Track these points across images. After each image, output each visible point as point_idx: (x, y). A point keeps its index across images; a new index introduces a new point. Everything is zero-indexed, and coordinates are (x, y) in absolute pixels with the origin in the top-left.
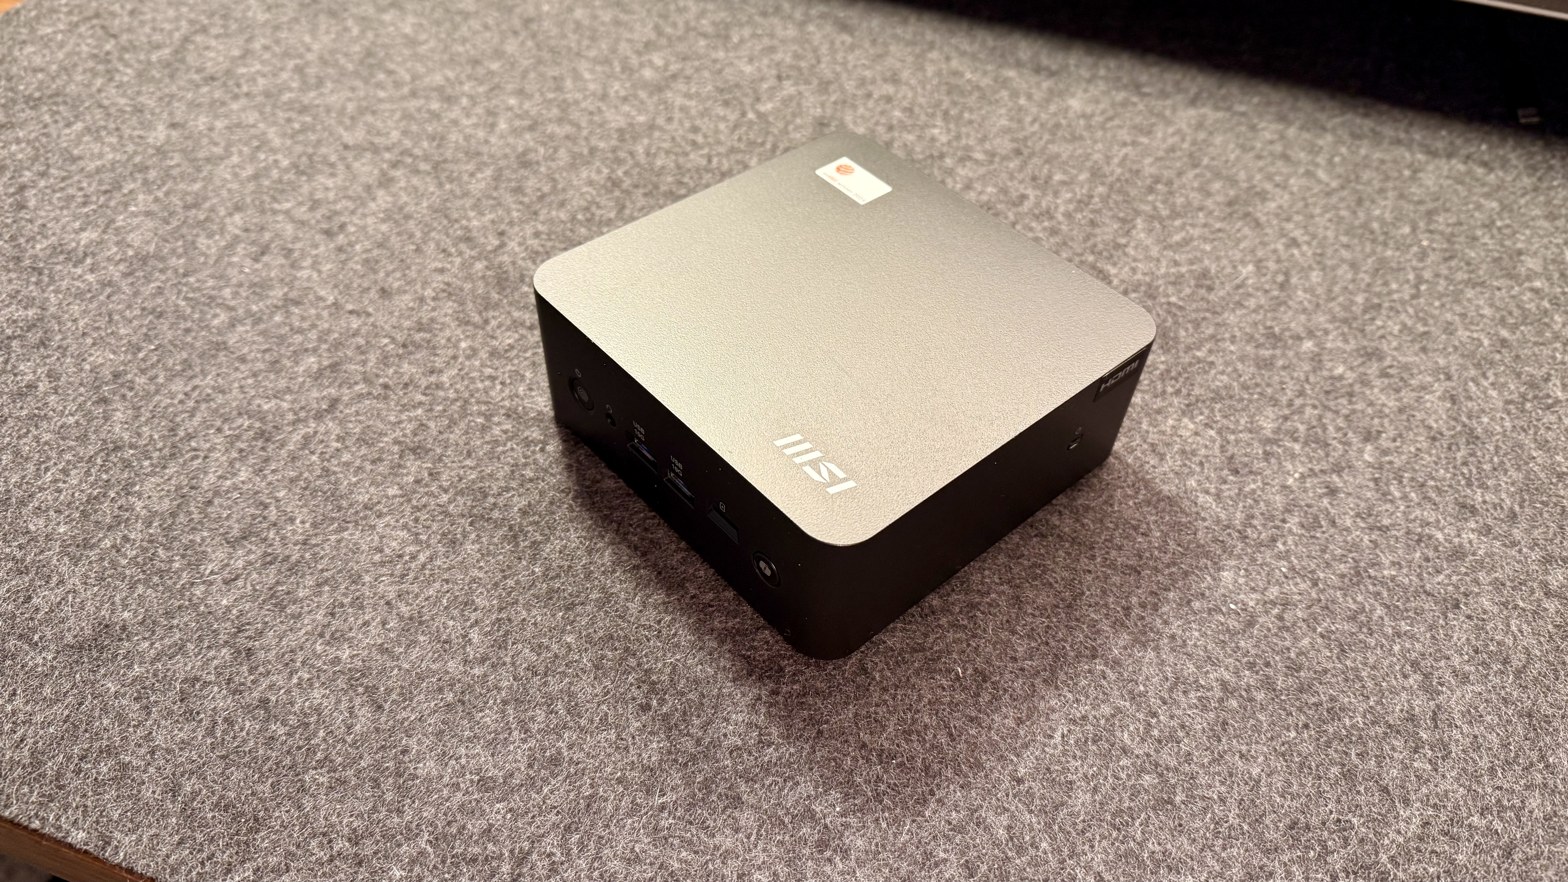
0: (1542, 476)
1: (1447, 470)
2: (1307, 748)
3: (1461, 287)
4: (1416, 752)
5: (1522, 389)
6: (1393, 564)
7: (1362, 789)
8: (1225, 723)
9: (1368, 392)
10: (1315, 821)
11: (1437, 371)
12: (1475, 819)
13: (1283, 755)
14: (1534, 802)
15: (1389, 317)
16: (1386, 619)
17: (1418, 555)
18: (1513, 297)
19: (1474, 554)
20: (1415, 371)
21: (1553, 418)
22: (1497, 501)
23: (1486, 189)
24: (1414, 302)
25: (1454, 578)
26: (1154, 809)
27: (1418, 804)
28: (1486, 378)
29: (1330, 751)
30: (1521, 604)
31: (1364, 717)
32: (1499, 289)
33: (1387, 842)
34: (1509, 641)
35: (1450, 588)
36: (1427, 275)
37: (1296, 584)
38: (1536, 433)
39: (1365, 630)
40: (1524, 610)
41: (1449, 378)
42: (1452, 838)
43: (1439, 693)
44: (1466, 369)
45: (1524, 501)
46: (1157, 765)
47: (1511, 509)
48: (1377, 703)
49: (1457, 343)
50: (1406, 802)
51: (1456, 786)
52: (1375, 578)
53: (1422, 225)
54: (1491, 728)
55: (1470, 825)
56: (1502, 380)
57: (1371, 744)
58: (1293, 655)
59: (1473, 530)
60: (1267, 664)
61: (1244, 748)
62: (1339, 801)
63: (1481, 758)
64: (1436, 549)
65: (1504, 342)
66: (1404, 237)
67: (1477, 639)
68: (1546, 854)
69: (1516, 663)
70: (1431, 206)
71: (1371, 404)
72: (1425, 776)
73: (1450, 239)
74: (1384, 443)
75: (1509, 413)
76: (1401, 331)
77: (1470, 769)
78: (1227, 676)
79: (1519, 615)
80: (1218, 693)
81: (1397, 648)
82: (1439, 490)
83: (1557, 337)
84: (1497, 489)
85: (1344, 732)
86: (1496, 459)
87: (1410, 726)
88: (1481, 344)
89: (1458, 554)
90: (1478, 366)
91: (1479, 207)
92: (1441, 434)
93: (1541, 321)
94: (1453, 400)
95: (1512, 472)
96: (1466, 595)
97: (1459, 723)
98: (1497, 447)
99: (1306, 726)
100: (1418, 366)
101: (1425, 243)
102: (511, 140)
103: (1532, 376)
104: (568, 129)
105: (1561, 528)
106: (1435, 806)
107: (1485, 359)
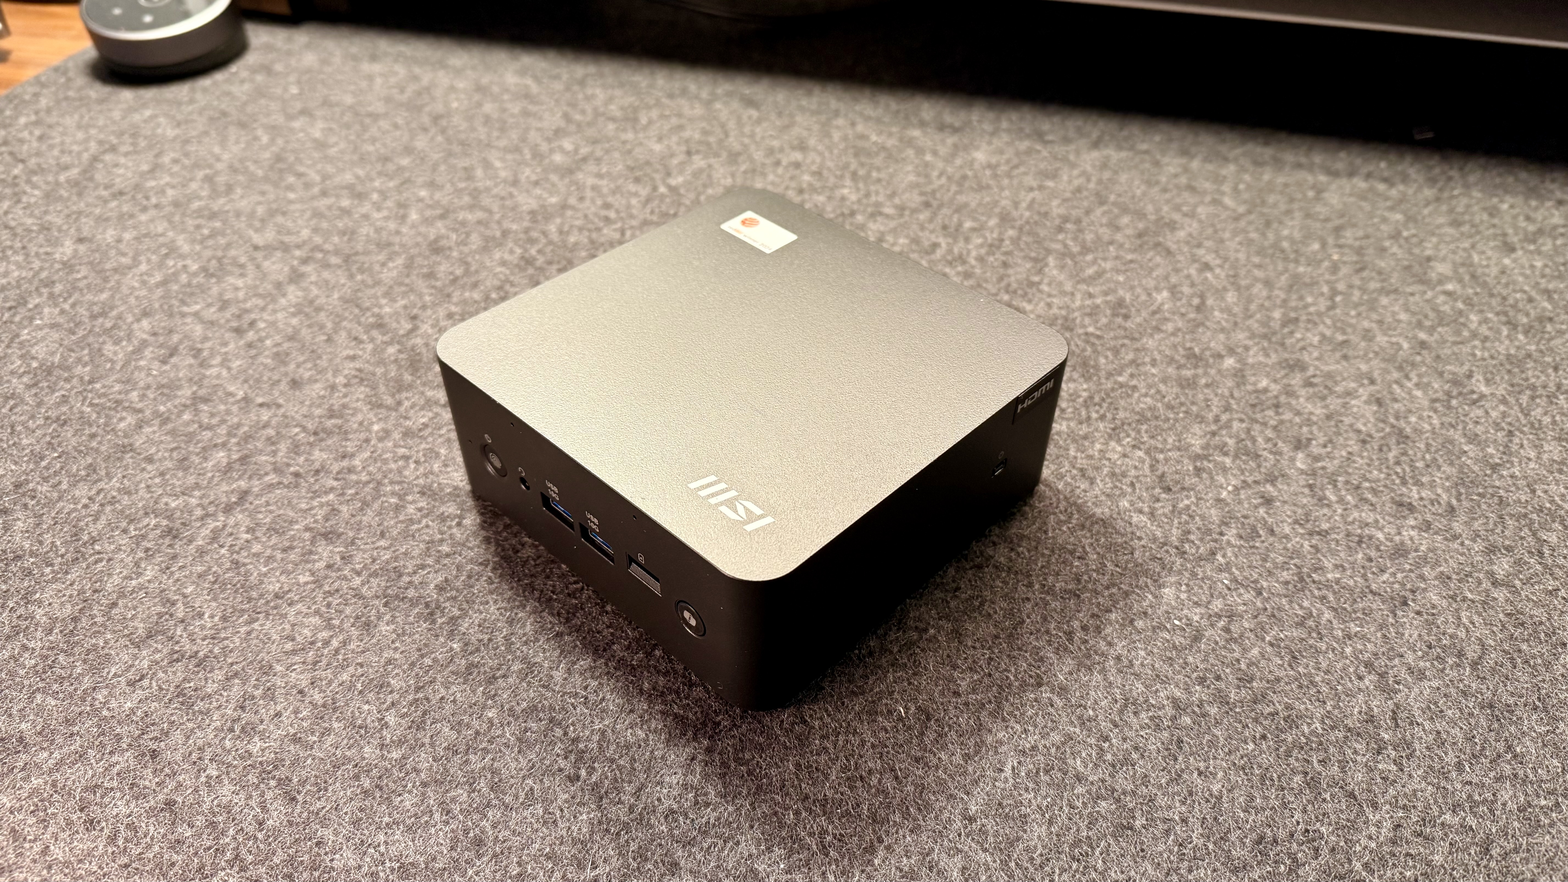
0: (1476, 468)
1: (1380, 471)
2: (1266, 759)
3: (1375, 295)
4: (1379, 753)
5: (1447, 387)
6: (1336, 566)
7: (1327, 796)
8: (1180, 741)
9: (1294, 402)
10: (1282, 834)
11: (1359, 377)
12: (1448, 817)
13: (1243, 769)
14: (1505, 795)
15: (1307, 330)
16: (1335, 622)
17: (1360, 556)
18: (1427, 301)
19: (1416, 551)
20: (1339, 378)
21: (1480, 412)
22: (1433, 497)
23: (1389, 203)
24: (1331, 313)
25: (1399, 576)
26: (1114, 836)
27: (1387, 807)
28: (1409, 379)
29: (1292, 760)
30: (1470, 596)
31: (1323, 722)
32: (1412, 294)
33: (1358, 848)
34: (1462, 634)
35: (1396, 586)
36: (1341, 286)
37: (1240, 595)
38: (1464, 428)
39: (1314, 635)
40: (1473, 601)
41: (1372, 382)
42: (1426, 838)
43: (1396, 692)
44: (1389, 372)
45: (1460, 494)
46: (1114, 790)
47: (1449, 504)
48: (1334, 707)
49: (1377, 349)
50: (1375, 806)
51: (1424, 784)
52: (1320, 582)
53: (1331, 241)
54: (1453, 723)
55: (1443, 824)
56: (1425, 380)
57: (1332, 750)
58: (1243, 666)
59: (1413, 527)
60: (1218, 678)
61: (1202, 765)
62: (1305, 811)
63: (1446, 753)
64: (1378, 549)
65: (1423, 344)
66: (1315, 253)
67: (1429, 634)
68: (1524, 846)
69: (1470, 655)
70: (1338, 222)
71: (1298, 413)
72: (1391, 777)
73: (1359, 251)
74: (1315, 450)
75: (1435, 411)
76: (1320, 342)
77: (1437, 766)
78: (1178, 693)
79: (1469, 607)
80: (1170, 711)
81: (1348, 650)
82: (1374, 491)
83: (1474, 335)
84: (1432, 485)
85: (1303, 740)
86: (1428, 457)
87: (1370, 727)
88: (1400, 348)
89: (1400, 552)
90: (1400, 368)
91: (1384, 220)
92: (1370, 436)
93: (1457, 321)
94: (1379, 402)
95: (1445, 468)
96: (1413, 592)
97: (1420, 721)
98: (1428, 445)
99: (1264, 737)
100: (1341, 374)
101: (1335, 257)
102: (423, 229)
103: (1454, 374)
104: (480, 215)
105: (1501, 517)
106: (1404, 807)
107: (1406, 361)
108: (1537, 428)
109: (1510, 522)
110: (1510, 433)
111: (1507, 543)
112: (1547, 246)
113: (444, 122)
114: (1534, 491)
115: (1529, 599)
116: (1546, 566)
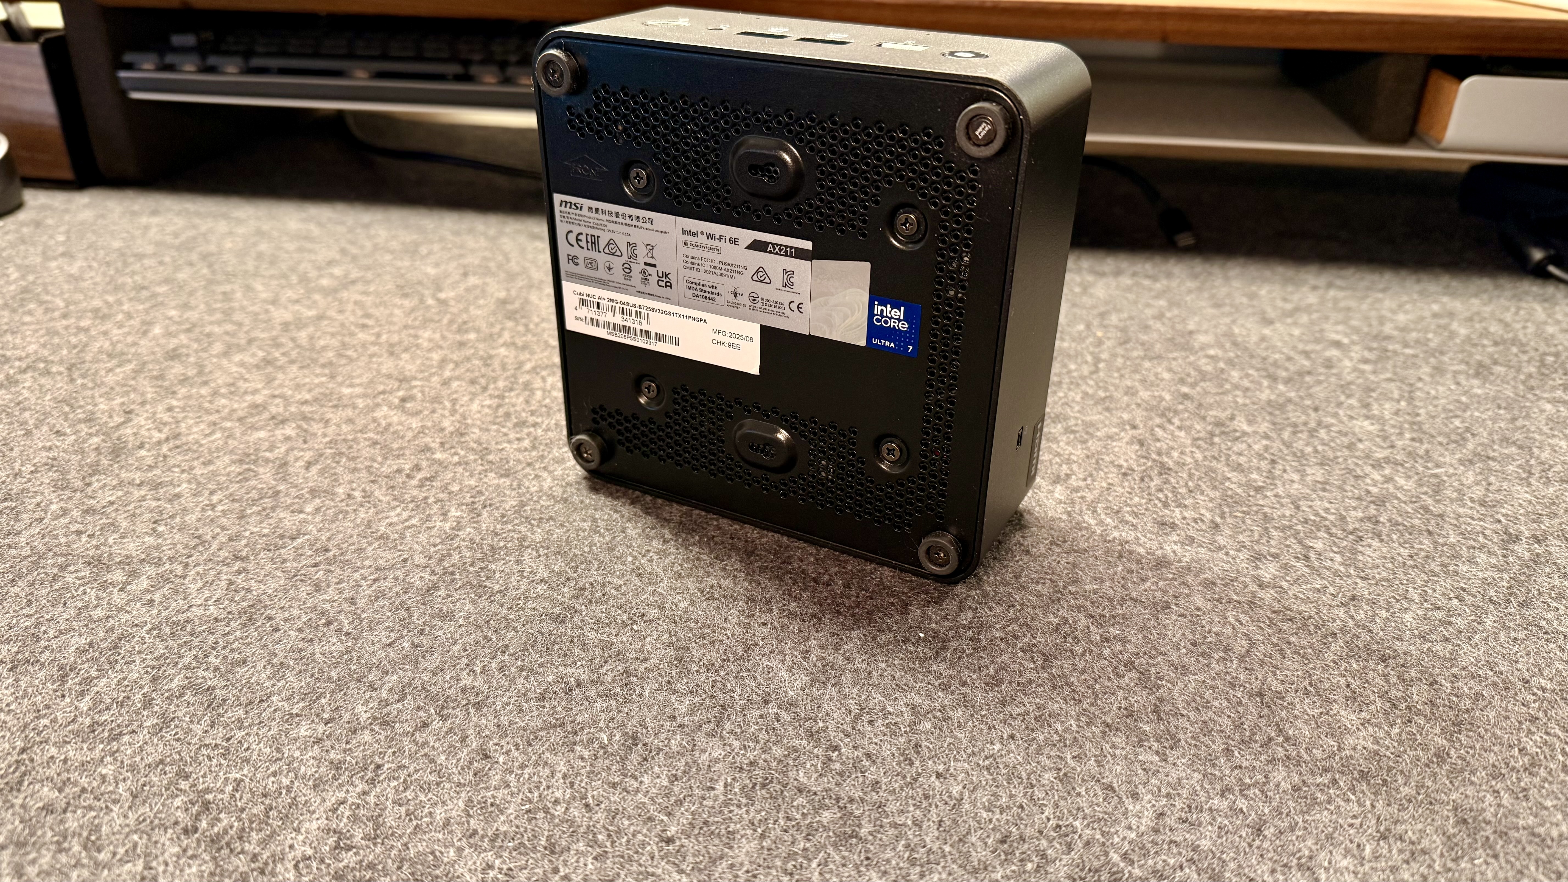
0: (1239, 491)
2: (1014, 758)
3: (1138, 361)
4: (1140, 745)
5: (1209, 428)
6: (1095, 579)
7: (1082, 791)
8: (917, 746)
9: (1054, 446)
10: (1030, 832)
11: (1122, 424)
12: (1216, 802)
13: (988, 769)
14: (1278, 776)
15: (1070, 389)
16: (1092, 628)
18: (1190, 363)
19: (1179, 562)
20: (1100, 426)
21: (1243, 446)
22: (1197, 516)
23: (1152, 294)
24: (1094, 377)
25: (1161, 584)
26: (835, 845)
27: (1150, 796)
28: (1173, 424)
29: (1043, 758)
30: (1235, 598)
31: (1078, 720)
32: (1174, 359)
33: (1116, 840)
34: (1228, 631)
36: (1105, 356)
37: (990, 609)
38: (1228, 459)
39: (1070, 640)
40: (1239, 602)
41: (1134, 427)
42: (1191, 824)
43: (1158, 687)
44: (1151, 419)
45: (1224, 513)
46: (838, 800)
47: (1212, 521)
48: (1091, 705)
49: (1139, 401)
50: (1135, 796)
51: (1189, 772)
52: (1077, 593)
53: (1096, 322)
54: (1220, 713)
55: (1210, 809)
56: (1188, 423)
57: (1088, 745)
58: (992, 672)
59: (1175, 543)
60: (964, 684)
61: (941, 768)
62: (1056, 806)
63: (1213, 742)
64: (1138, 562)
65: (1186, 396)
66: (1080, 333)
67: (1193, 633)
68: (1301, 824)
69: (1238, 649)
70: (1102, 309)
71: (1058, 455)
72: (1154, 768)
73: (1124, 330)
74: (1073, 482)
75: (1198, 447)
76: (1082, 398)
77: (1203, 754)
78: (918, 700)
79: (1235, 607)
80: (908, 717)
82: (1136, 515)
83: (1236, 387)
84: (1196, 507)
85: (1056, 737)
86: (1190, 484)
87: (1130, 721)
88: (1162, 399)
89: (1161, 563)
90: (1163, 415)
91: (1148, 305)
92: (1133, 470)
93: (1219, 377)
94: (1141, 443)
95: (1208, 491)
96: (1176, 597)
97: (1185, 712)
98: (1191, 476)
99: (1012, 737)
100: (1103, 422)
101: (1099, 334)
102: (162, 341)
103: (1216, 417)
104: (229, 327)
105: (1266, 529)
106: (1168, 795)
107: (1169, 409)
108: (1301, 456)
109: (1274, 533)
110: (1273, 462)
111: (1273, 550)
112: (1304, 319)
113: (213, 259)
114: (1298, 507)
115: (1297, 598)
116: (1313, 568)
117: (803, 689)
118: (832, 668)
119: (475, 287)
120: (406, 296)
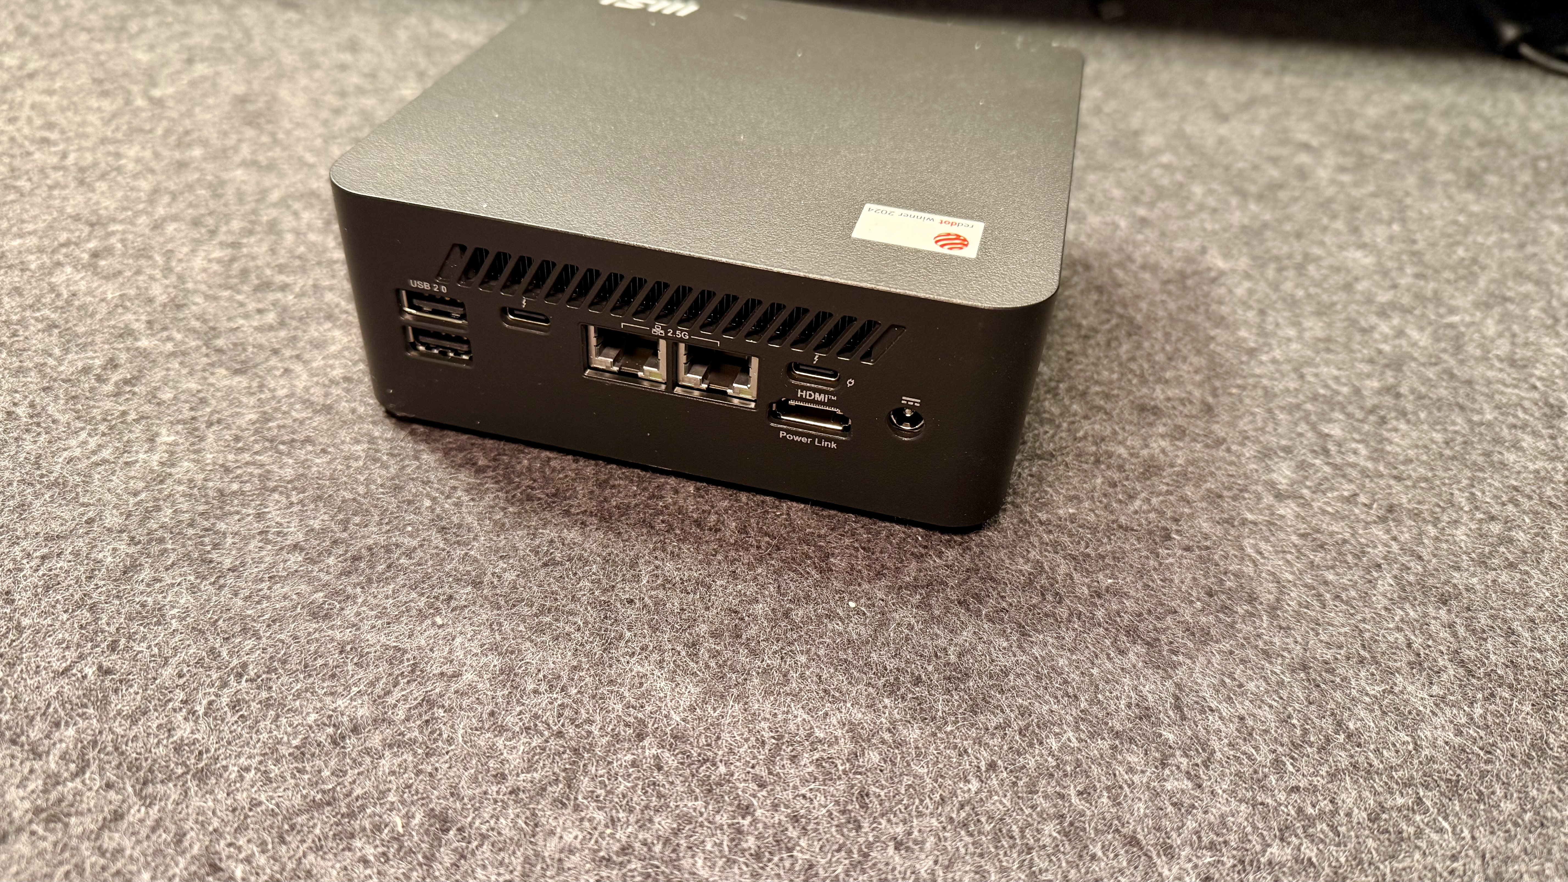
1: (1112, 371)
2: (1000, 803)
4: (1164, 765)
6: (1071, 499)
7: (1098, 850)
8: (863, 794)
13: (965, 825)
14: (1347, 799)
16: (1076, 576)
17: (1099, 481)
18: (1141, 175)
19: (1172, 465)
22: (1184, 395)
25: (1154, 501)
27: (1188, 849)
29: (1039, 799)
30: (1250, 517)
31: (1077, 729)
32: (1123, 170)
34: (1249, 570)
35: (1152, 516)
39: (1049, 597)
40: (1255, 524)
43: (1175, 666)
45: (1215, 389)
47: (1204, 402)
48: (1091, 702)
49: (1089, 231)
50: (1168, 851)
51: (1234, 803)
52: (1049, 522)
54: (1258, 700)
55: (1270, 863)
57: (1095, 770)
58: (953, 658)
60: (918, 681)
61: (900, 830)
63: (1256, 748)
64: (1121, 468)
65: (1144, 222)
67: (1206, 576)
69: (1265, 597)
72: (1187, 802)
75: (1169, 293)
77: (1247, 771)
78: (857, 715)
79: (1251, 532)
80: (846, 746)
81: (1100, 614)
82: (1107, 396)
83: (1201, 207)
84: (1179, 381)
85: (1052, 762)
86: (1168, 348)
87: (1145, 725)
88: (1116, 226)
89: (1151, 469)
93: (1179, 193)
95: (1192, 358)
96: (1176, 520)
97: (1214, 704)
98: (1166, 334)
99: (992, 766)
103: (1184, 251)
105: (1270, 411)
106: (1212, 846)
107: (1126, 241)
108: (1292, 303)
109: (1282, 416)
110: (1262, 312)
111: (1284, 442)
112: (1264, 113)
114: (1302, 377)
115: (1324, 512)
116: (1335, 466)
117: (692, 709)
118: (733, 669)
119: (204, 79)
120: (105, 94)
